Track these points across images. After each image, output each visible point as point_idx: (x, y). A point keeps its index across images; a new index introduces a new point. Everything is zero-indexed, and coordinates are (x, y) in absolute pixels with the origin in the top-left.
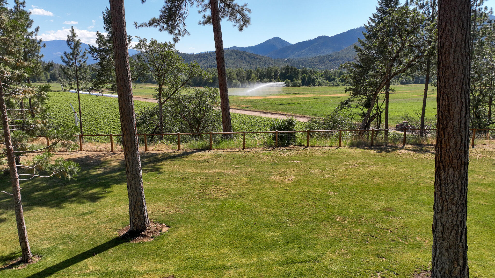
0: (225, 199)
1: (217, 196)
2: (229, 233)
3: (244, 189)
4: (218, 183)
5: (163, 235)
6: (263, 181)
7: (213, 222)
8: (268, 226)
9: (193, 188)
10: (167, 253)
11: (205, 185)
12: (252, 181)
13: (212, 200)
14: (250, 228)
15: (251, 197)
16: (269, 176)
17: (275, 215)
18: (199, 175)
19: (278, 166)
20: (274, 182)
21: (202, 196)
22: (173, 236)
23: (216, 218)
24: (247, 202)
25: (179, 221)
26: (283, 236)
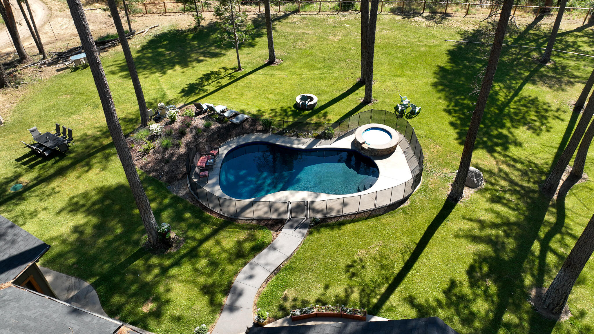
0: (305, 49)
1: (301, 47)
2: (305, 64)
3: (314, 44)
4: (302, 40)
5: (281, 64)
6: (324, 40)
7: (299, 59)
8: (320, 62)
9: (290, 42)
10: (283, 69)
11: (296, 40)
12: (318, 39)
13: (299, 49)
14: (313, 62)
15: (317, 48)
16: (328, 36)
17: (324, 58)
18: (293, 34)
19: (336, 29)
20: (330, 40)
21: (295, 47)
22: (285, 64)
23: (300, 58)
24: (314, 51)
25: (286, 58)
26: (324, 66)
